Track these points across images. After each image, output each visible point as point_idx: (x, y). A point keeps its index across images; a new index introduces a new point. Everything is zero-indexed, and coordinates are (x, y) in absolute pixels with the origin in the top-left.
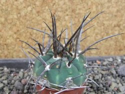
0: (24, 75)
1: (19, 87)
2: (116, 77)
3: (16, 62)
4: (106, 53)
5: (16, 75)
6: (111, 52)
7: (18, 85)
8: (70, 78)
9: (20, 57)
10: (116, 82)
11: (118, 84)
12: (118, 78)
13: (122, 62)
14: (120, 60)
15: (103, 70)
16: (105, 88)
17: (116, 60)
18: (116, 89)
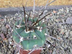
0: (7, 21)
1: (5, 30)
2: (64, 25)
3: (1, 11)
4: (60, 3)
5: (2, 21)
6: (63, 2)
7: (4, 29)
8: (36, 46)
9: (4, 6)
10: (64, 28)
11: (65, 29)
12: (65, 25)
13: (69, 12)
14: (68, 11)
15: (57, 19)
16: (57, 33)
17: (66, 10)
18: (63, 33)
